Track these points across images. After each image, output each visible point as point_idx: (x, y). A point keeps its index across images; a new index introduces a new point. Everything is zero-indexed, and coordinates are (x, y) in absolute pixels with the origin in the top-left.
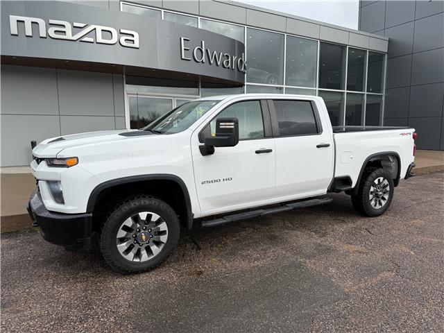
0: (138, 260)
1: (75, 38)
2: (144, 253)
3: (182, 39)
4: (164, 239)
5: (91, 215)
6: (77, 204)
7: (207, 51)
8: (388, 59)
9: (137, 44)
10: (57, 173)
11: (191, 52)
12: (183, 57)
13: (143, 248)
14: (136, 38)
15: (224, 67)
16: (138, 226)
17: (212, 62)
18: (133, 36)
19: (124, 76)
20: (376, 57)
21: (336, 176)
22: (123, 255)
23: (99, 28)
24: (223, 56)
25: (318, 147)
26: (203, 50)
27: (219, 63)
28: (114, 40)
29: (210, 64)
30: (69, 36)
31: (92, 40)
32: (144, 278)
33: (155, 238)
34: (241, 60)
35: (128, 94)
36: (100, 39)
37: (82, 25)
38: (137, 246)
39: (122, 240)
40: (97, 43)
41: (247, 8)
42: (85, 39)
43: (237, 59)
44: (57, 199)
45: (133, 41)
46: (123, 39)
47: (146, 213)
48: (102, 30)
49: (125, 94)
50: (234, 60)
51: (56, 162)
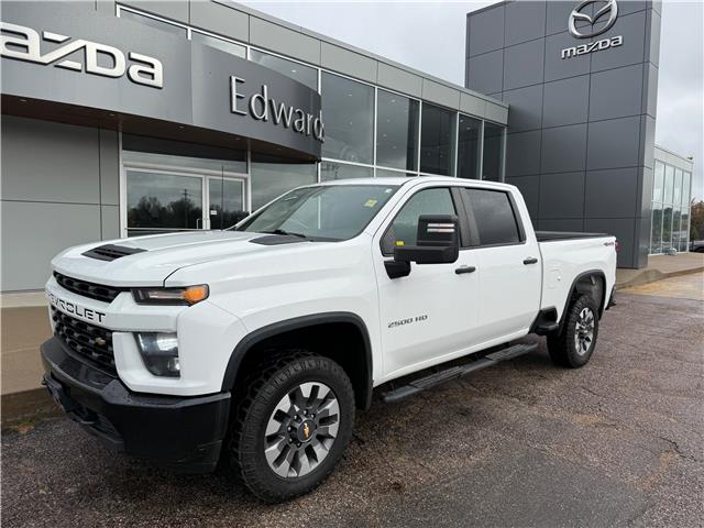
0: (294, 474)
1: (46, 59)
2: (304, 459)
3: (234, 79)
4: (333, 429)
5: (229, 395)
6: (203, 376)
7: (270, 102)
8: (508, 134)
9: (158, 81)
10: (167, 317)
11: (246, 101)
12: (234, 109)
13: (302, 449)
14: (158, 70)
15: (296, 131)
16: (297, 409)
17: (278, 120)
18: (152, 66)
19: (120, 135)
20: (494, 130)
21: (542, 307)
22: (273, 468)
23: (92, 47)
24: (294, 112)
25: (526, 263)
26: (266, 100)
27: (288, 124)
28: (119, 70)
29: (275, 123)
30: (34, 53)
31: (78, 66)
32: (309, 507)
33: (320, 430)
34: (319, 122)
35: (125, 166)
36: (92, 66)
37: (60, 38)
38: (293, 448)
39: (272, 439)
40: (87, 72)
41: (322, 40)
42: (66, 63)
43: (313, 120)
44: (154, 369)
45: (152, 75)
46: (134, 69)
47: (311, 384)
48: (98, 51)
49: (121, 166)
50: (309, 119)
51: (154, 295)
